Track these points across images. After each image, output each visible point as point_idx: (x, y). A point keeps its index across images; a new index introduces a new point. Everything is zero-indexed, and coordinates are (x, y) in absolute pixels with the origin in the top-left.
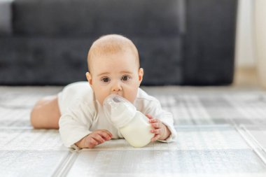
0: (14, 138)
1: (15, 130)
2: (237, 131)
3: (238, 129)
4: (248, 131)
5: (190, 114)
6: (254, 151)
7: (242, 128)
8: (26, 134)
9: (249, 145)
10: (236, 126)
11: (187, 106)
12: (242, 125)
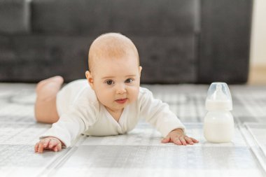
0: (19, 133)
1: (22, 125)
2: (239, 128)
3: (240, 127)
4: (250, 129)
5: (197, 112)
6: (251, 149)
7: (245, 126)
8: (31, 129)
9: (247, 143)
10: (239, 124)
11: (196, 104)
12: (246, 123)
